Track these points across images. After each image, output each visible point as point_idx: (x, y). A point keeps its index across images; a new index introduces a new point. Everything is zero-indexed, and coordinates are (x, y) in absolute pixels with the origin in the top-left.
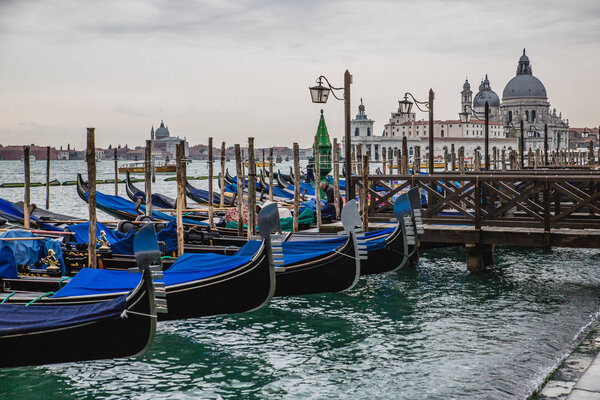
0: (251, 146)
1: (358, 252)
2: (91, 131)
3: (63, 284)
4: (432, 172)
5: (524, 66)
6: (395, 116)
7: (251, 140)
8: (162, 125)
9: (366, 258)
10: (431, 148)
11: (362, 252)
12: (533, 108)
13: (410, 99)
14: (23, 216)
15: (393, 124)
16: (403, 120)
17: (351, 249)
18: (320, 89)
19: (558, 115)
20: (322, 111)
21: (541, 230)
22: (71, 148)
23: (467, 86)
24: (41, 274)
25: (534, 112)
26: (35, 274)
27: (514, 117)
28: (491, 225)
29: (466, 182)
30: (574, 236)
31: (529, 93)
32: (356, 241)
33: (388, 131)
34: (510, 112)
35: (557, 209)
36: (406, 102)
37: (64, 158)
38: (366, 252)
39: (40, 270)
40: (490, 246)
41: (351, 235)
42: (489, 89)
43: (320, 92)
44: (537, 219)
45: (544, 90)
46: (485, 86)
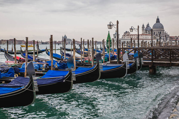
0: (93, 40)
1: (127, 67)
2: (52, 36)
3: (44, 74)
4: (138, 47)
5: (158, 21)
6: (125, 33)
7: (93, 38)
8: (65, 35)
9: (129, 68)
10: (138, 41)
11: (128, 67)
12: (160, 31)
13: (133, 28)
14: (33, 59)
15: (124, 35)
16: (127, 34)
17: (125, 66)
18: (110, 25)
19: (167, 33)
20: (109, 31)
21: (169, 62)
22: (42, 41)
23: (143, 25)
24: (40, 72)
25: (160, 32)
26: (39, 71)
27: (155, 33)
28: (155, 61)
29: (148, 50)
30: (178, 63)
31: (159, 27)
32: (126, 64)
33: (123, 37)
34: (154, 32)
35: (173, 57)
36: (132, 29)
37: (40, 44)
38: (129, 67)
39: (40, 71)
40: (155, 66)
41: (125, 62)
42: (149, 26)
43: (110, 26)
44: (168, 59)
45: (163, 27)
46: (148, 26)
